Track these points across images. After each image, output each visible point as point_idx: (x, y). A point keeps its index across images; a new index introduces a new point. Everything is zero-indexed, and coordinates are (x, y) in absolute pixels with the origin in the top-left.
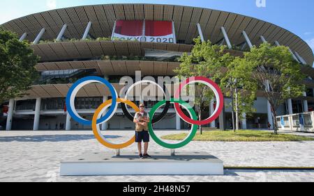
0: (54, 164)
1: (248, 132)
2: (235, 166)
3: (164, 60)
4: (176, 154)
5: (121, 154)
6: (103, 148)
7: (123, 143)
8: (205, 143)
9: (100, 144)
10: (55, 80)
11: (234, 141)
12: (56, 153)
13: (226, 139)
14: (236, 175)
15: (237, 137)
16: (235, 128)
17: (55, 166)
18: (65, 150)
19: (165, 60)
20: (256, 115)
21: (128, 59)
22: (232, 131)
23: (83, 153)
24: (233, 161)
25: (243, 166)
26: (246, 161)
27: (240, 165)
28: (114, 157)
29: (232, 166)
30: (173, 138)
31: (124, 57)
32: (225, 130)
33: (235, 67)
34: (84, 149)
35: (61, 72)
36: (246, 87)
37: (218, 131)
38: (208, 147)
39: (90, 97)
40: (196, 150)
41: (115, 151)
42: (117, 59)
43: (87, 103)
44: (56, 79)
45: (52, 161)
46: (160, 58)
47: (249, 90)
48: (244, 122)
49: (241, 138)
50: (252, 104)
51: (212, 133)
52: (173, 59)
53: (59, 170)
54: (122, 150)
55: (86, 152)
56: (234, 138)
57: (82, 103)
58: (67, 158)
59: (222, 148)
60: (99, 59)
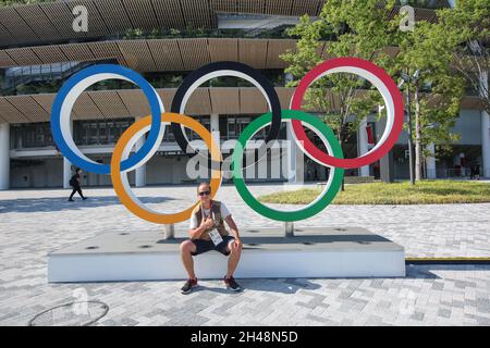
0: (37, 257)
1: (442, 184)
2: (429, 257)
3: (259, 36)
4: (296, 233)
5: (176, 236)
6: (139, 223)
7: (179, 211)
8: (352, 208)
9: (131, 214)
10: (35, 85)
11: (416, 203)
12: (43, 235)
13: (397, 199)
14: (435, 277)
15: (421, 196)
16: (414, 177)
17: (38, 261)
18: (60, 227)
19: (262, 34)
20: (457, 148)
21: (183, 35)
22: (408, 184)
23: (98, 234)
24: (420, 246)
25: (445, 257)
26: (448, 245)
27: (439, 254)
28: (161, 242)
29: (422, 256)
30: (284, 199)
31: (174, 31)
32: (392, 181)
33: (416, 44)
34: (99, 225)
35: (46, 69)
36: (439, 87)
37: (377, 184)
38: (360, 218)
39: (110, 120)
40: (337, 225)
41: (163, 229)
42: (158, 36)
43: (103, 132)
44: (37, 83)
45: (34, 251)
46: (251, 30)
47: (447, 94)
48: (431, 164)
49: (429, 196)
50: (452, 124)
51: (365, 188)
52: (278, 33)
53: (45, 271)
54: (177, 226)
55: (105, 231)
56: (413, 197)
57: (94, 132)
58: (65, 245)
59: (391, 219)
60: (121, 38)
